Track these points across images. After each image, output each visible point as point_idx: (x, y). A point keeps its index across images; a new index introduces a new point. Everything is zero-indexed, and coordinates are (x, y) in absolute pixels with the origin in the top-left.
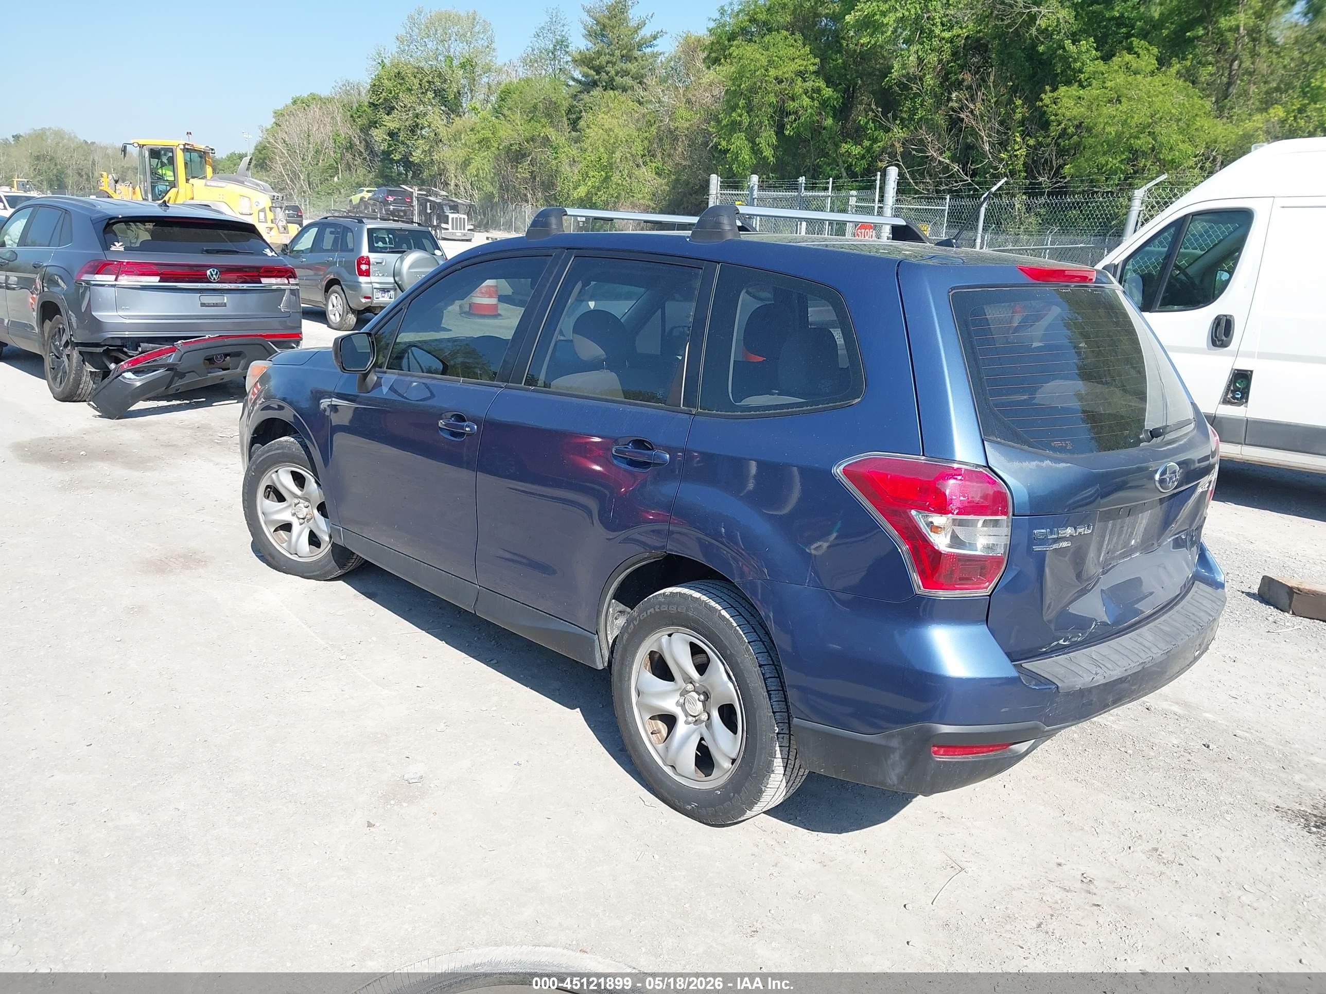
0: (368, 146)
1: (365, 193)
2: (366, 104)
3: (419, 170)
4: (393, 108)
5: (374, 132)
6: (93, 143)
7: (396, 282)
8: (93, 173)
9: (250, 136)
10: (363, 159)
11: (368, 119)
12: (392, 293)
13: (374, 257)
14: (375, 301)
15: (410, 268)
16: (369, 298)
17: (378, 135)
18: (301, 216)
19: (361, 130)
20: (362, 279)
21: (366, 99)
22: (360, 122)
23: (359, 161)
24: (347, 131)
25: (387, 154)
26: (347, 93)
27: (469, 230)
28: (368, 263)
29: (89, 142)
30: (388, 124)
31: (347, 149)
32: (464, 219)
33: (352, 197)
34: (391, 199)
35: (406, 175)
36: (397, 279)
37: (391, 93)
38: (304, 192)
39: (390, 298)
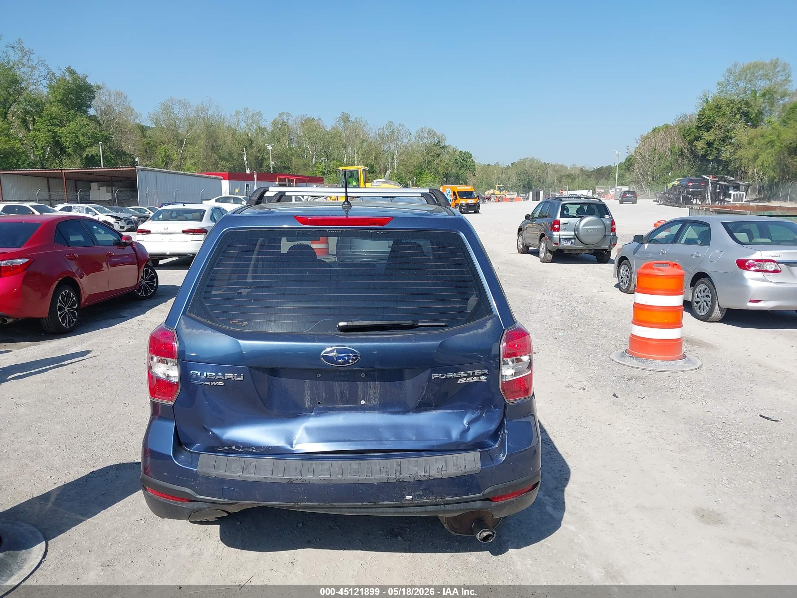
0: (693, 152)
1: (676, 181)
2: (694, 127)
3: (727, 165)
4: (711, 127)
5: (697, 143)
6: (548, 164)
7: (575, 234)
8: (546, 180)
9: (620, 153)
10: (689, 161)
11: (694, 136)
12: (573, 241)
13: (563, 220)
14: (561, 246)
15: (584, 226)
16: (557, 244)
17: (700, 145)
18: (636, 197)
19: (689, 144)
20: (555, 233)
21: (695, 123)
22: (688, 138)
23: (685, 161)
24: (680, 144)
25: (704, 156)
26: (683, 121)
27: (745, 201)
28: (559, 224)
29: (547, 163)
30: (706, 138)
31: (679, 155)
32: (743, 194)
33: (668, 185)
34: (691, 184)
35: (718, 169)
36: (576, 232)
37: (710, 118)
38: (649, 183)
39: (571, 244)
